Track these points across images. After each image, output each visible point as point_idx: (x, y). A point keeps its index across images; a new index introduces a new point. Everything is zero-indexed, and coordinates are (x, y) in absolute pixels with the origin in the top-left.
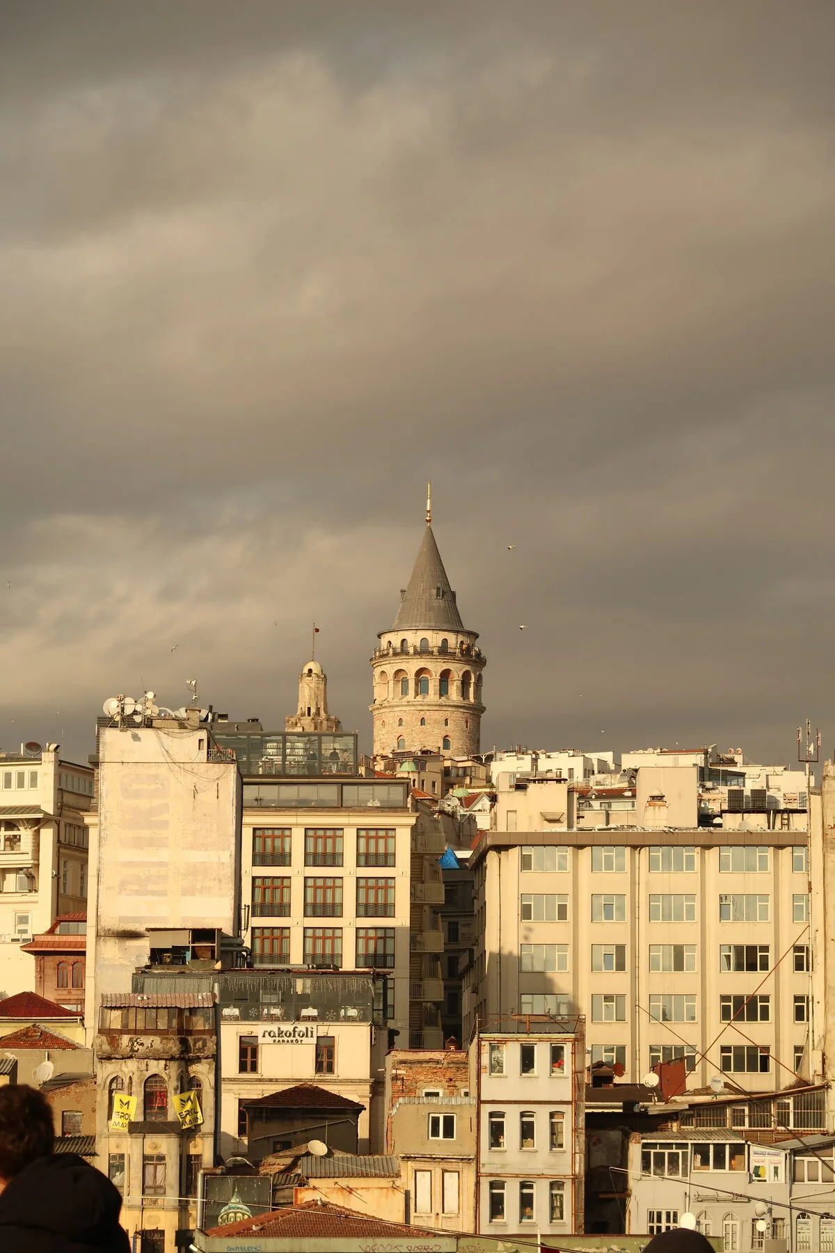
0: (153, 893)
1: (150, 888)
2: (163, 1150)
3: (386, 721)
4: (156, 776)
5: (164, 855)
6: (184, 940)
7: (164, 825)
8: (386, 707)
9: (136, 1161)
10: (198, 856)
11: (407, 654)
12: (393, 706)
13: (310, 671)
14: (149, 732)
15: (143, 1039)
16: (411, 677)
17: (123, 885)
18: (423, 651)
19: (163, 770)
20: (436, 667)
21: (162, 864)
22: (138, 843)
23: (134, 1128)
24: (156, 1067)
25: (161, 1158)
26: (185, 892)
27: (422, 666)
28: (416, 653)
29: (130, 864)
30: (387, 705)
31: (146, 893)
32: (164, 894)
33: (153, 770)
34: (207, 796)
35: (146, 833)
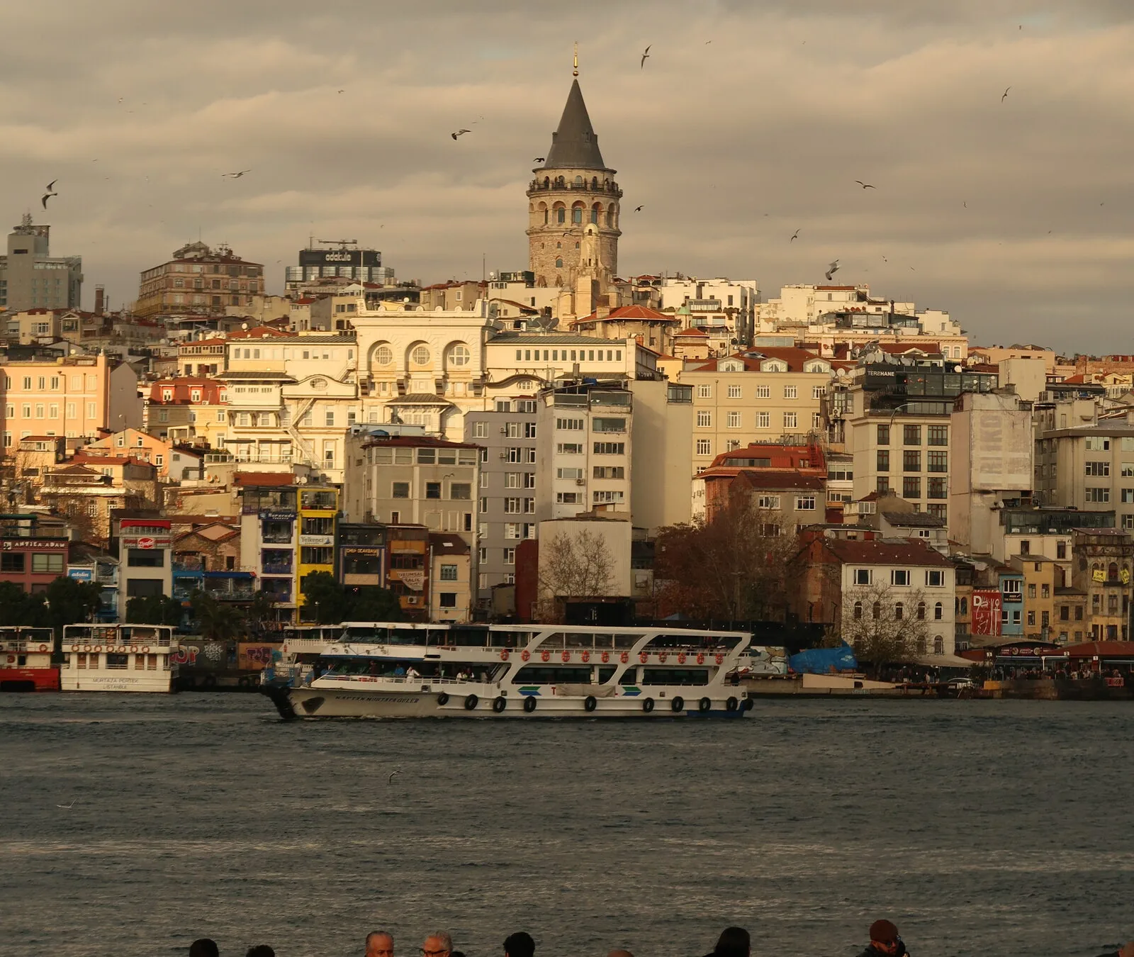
0: (996, 472)
1: (994, 470)
2: (1116, 593)
3: (546, 243)
4: (996, 417)
5: (999, 454)
6: (1018, 496)
7: (1000, 440)
8: (545, 232)
9: (1106, 597)
10: (1016, 455)
11: (566, 189)
12: (553, 232)
13: (590, 230)
14: (994, 395)
15: (1108, 548)
16: (569, 207)
17: (982, 468)
18: (579, 188)
19: (999, 414)
20: (588, 200)
21: (999, 459)
22: (989, 449)
23: (1106, 585)
24: (1113, 560)
25: (1115, 596)
26: (1010, 472)
27: (578, 199)
28: (573, 188)
29: (984, 458)
30: (546, 230)
31: (992, 472)
32: (1000, 473)
33: (995, 414)
34: (1019, 427)
35: (992, 444)
